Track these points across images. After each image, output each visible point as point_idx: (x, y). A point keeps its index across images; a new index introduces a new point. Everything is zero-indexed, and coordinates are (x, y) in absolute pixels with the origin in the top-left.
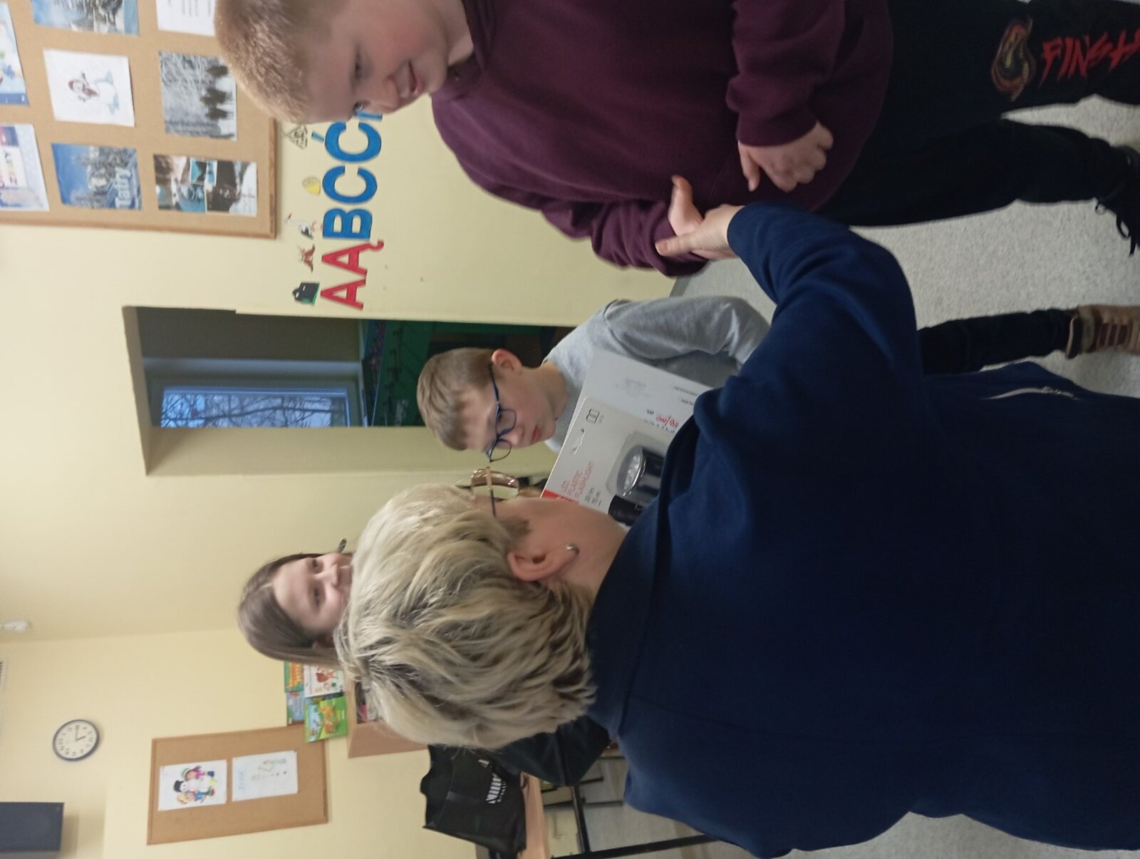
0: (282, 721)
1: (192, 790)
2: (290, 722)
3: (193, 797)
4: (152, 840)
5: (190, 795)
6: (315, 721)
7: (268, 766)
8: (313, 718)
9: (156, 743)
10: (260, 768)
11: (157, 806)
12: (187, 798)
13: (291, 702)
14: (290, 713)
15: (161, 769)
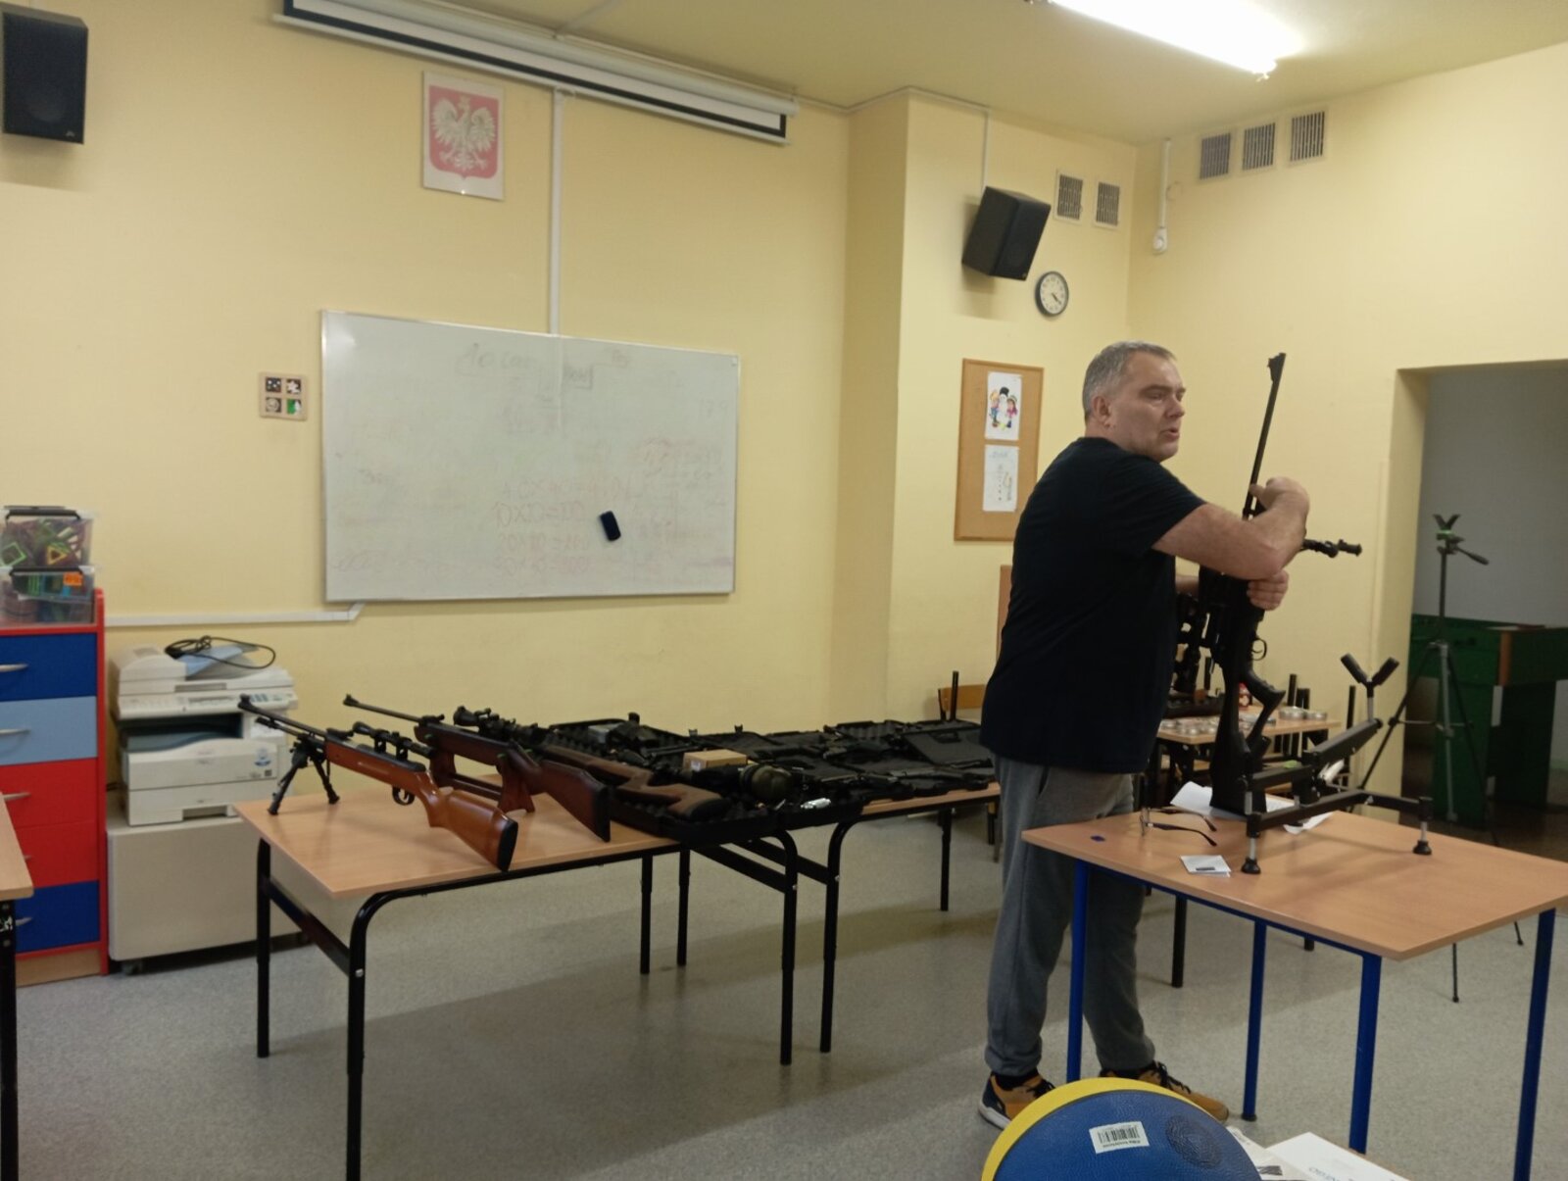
1: (1000, 404)
3: (995, 406)
4: (966, 363)
5: (996, 402)
7: (1007, 482)
9: (1040, 371)
10: (1007, 474)
11: (992, 370)
12: (994, 400)
15: (1019, 376)
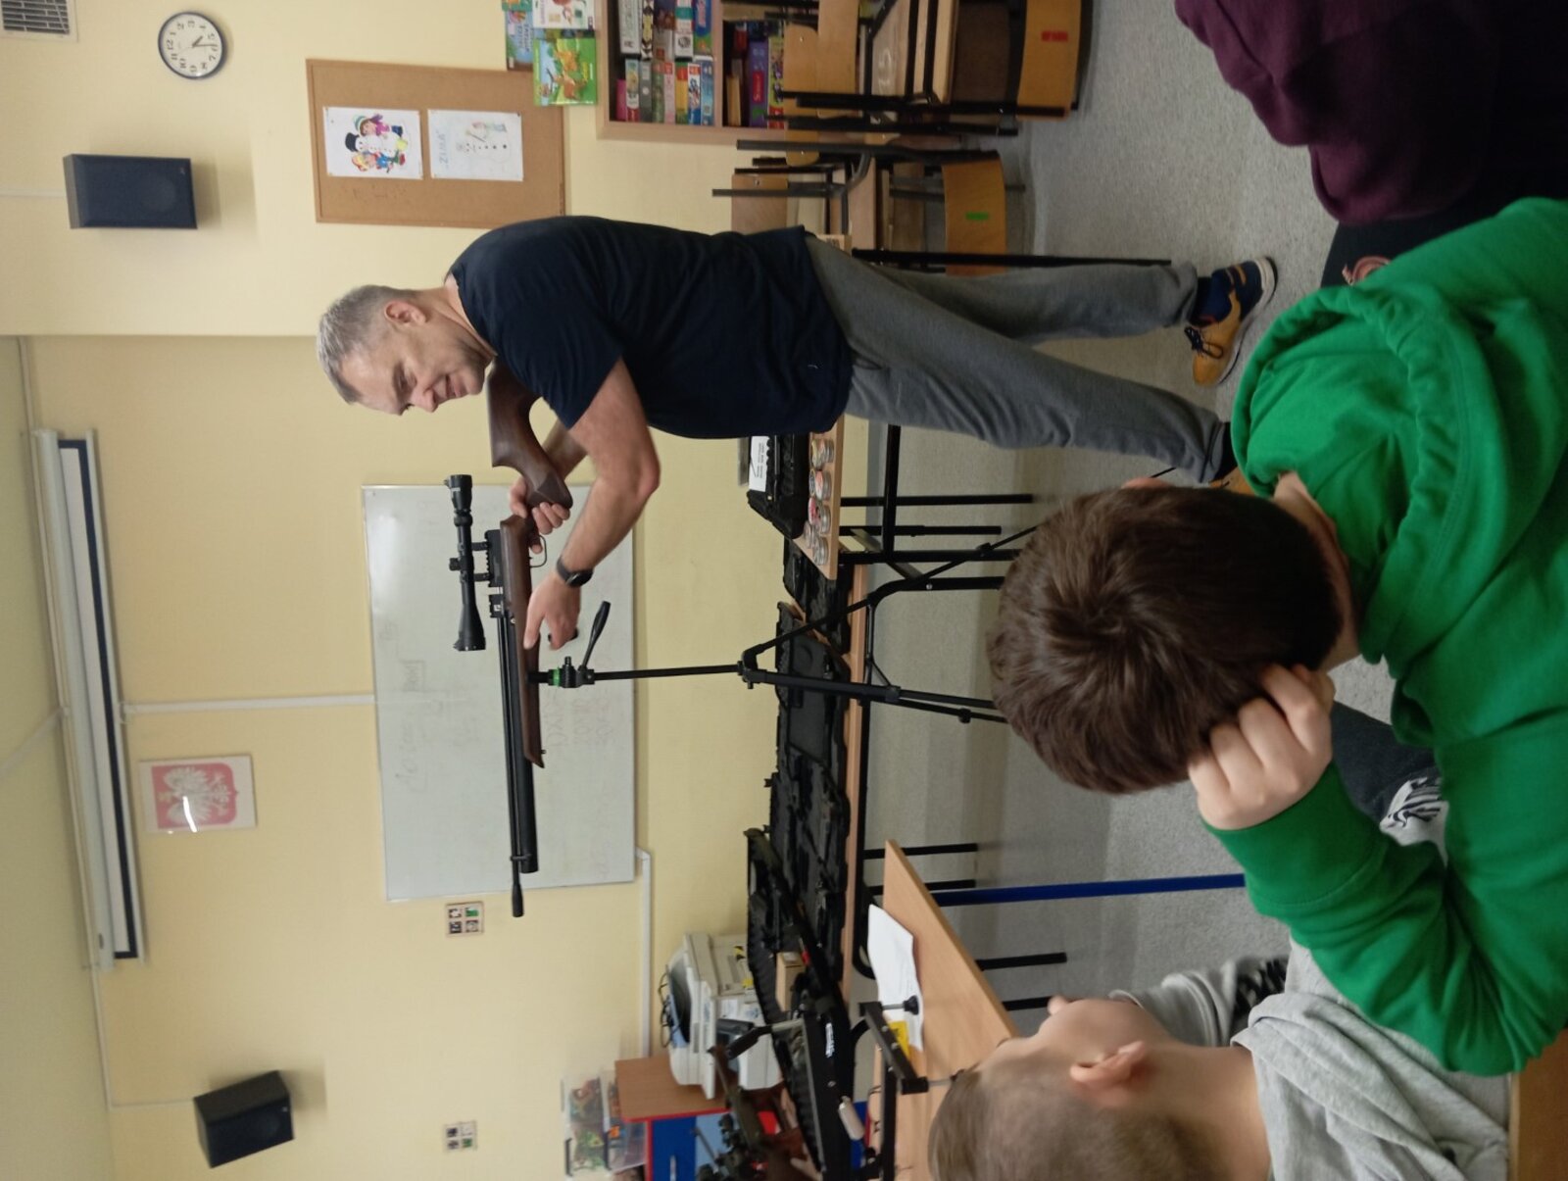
0: (498, 61)
1: (372, 151)
2: (512, 65)
3: (374, 162)
4: (323, 216)
5: (369, 158)
6: (549, 72)
7: (480, 132)
8: (545, 64)
9: (313, 66)
10: (468, 133)
11: (325, 169)
12: (367, 163)
13: (512, 30)
14: (510, 49)
15: (324, 109)
